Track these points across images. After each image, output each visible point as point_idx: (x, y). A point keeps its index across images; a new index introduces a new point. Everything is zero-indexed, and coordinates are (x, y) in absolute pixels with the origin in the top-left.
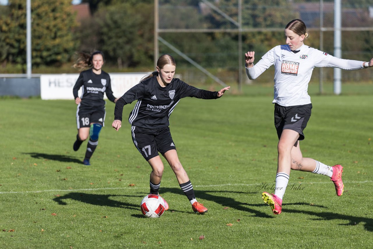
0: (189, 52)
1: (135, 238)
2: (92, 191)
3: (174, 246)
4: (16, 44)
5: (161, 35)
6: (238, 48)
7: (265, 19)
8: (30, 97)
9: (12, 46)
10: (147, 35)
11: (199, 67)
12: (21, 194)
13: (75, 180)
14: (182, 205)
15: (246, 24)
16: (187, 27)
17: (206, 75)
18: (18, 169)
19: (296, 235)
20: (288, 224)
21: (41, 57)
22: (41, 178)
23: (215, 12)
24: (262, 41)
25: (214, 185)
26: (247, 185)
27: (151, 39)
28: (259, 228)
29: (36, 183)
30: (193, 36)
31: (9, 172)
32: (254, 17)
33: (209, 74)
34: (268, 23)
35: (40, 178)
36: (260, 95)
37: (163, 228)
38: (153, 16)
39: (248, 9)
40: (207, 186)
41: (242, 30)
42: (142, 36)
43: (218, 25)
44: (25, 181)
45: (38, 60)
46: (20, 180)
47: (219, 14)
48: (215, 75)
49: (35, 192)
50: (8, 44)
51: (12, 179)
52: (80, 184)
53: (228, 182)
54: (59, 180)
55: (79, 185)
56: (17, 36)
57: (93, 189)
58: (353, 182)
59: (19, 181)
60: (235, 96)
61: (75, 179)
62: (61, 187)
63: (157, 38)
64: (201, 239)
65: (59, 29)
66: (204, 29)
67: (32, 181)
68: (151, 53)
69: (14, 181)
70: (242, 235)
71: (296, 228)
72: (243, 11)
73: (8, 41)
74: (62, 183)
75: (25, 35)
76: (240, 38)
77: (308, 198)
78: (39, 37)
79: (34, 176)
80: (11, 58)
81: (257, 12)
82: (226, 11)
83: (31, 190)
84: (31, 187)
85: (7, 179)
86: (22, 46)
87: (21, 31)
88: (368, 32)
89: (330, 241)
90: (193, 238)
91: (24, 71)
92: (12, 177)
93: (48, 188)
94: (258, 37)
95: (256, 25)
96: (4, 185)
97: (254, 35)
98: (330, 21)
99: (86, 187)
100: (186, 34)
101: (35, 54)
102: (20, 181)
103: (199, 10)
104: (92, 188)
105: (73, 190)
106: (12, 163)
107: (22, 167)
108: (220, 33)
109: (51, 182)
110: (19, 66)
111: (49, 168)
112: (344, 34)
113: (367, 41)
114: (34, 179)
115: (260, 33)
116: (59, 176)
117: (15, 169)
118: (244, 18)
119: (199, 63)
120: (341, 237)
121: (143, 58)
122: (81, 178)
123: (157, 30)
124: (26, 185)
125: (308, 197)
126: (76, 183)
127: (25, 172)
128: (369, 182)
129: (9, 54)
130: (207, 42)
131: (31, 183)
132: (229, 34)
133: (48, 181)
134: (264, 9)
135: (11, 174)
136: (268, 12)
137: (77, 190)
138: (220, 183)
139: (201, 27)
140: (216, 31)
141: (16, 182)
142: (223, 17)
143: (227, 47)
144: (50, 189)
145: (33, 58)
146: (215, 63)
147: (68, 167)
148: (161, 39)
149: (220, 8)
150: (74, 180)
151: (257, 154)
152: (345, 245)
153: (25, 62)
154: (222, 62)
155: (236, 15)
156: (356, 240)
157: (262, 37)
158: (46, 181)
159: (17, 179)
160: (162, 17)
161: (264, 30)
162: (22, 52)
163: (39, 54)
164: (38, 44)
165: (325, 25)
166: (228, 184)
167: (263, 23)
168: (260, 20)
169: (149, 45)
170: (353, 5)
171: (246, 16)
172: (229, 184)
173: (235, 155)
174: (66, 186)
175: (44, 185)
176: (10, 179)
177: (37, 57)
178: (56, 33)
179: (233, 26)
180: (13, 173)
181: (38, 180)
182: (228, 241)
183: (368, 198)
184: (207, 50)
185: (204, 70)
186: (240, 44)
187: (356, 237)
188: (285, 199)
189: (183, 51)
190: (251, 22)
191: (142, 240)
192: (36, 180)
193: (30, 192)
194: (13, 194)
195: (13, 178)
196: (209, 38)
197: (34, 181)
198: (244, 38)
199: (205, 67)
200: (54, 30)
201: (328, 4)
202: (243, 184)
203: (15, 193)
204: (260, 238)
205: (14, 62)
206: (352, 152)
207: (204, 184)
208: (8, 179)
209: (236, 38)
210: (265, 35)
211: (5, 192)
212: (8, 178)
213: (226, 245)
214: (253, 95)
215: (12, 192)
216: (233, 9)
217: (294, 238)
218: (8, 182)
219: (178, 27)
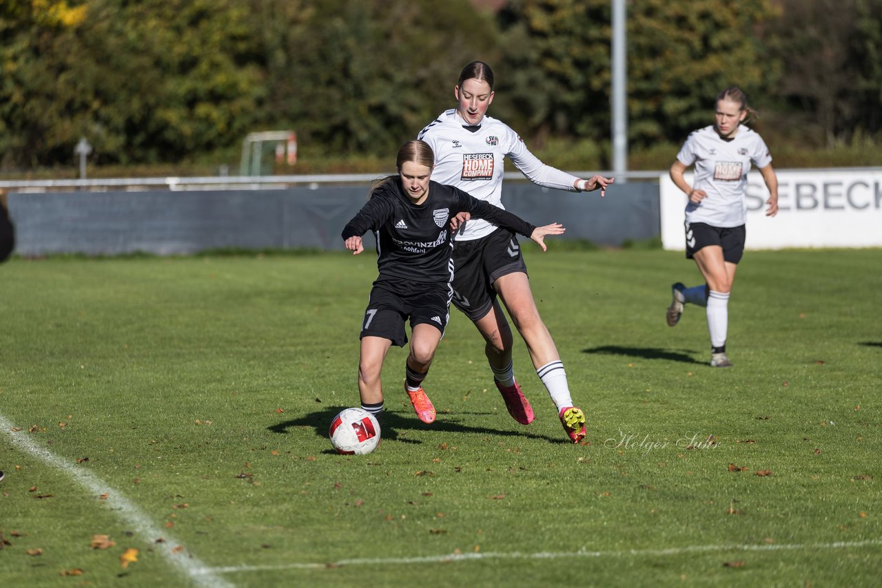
2: (845, 548)
4: (577, 77)
8: (627, 245)
9: (564, 81)
12: (614, 560)
13: (786, 515)
18: (601, 478)
21: (659, 116)
22: (674, 505)
29: (660, 525)
31: (571, 485)
35: (672, 508)
44: (624, 517)
45: (651, 128)
46: (610, 512)
49: (658, 553)
50: (551, 75)
51: (581, 510)
52: (803, 526)
54: (734, 512)
55: (801, 529)
56: (577, 50)
57: (849, 544)
59: (606, 515)
61: (787, 509)
62: (741, 537)
65: (719, 26)
67: (647, 515)
69: (590, 516)
73: (551, 65)
74: (746, 523)
75: (608, 43)
78: (654, 52)
79: (652, 500)
80: (561, 120)
83: (647, 547)
84: (646, 536)
85: (564, 510)
86: (596, 83)
87: (594, 32)
91: (605, 163)
92: (583, 503)
93: (701, 541)
96: (557, 530)
99: (823, 536)
101: (637, 106)
102: (609, 516)
104: (846, 539)
105: (782, 547)
106: (580, 459)
107: (614, 469)
109: (709, 520)
110: (588, 147)
111: (699, 475)
114: (653, 511)
116: (735, 501)
117: (590, 477)
122: (807, 508)
124: (626, 530)
126: (790, 523)
127: (623, 486)
129: (555, 106)
131: (645, 525)
133: (700, 515)
135: (576, 494)
137: (794, 546)
141: (595, 521)
144: (708, 543)
145: (631, 119)
147: (761, 472)
150: (783, 512)
153: (606, 134)
158: (693, 516)
159: (596, 510)
162: (599, 102)
163: (650, 106)
164: (648, 76)
174: (757, 534)
175: (687, 530)
176: (576, 510)
177: (644, 116)
178: (705, 40)
180: (584, 490)
181: (666, 512)
192: (661, 511)
193: (642, 552)
194: (587, 560)
195: (587, 506)
197: (655, 515)
200: (701, 27)
203: (595, 556)
205: (573, 134)
208: (570, 511)
211: (561, 554)
212: (570, 506)
215: (583, 552)
218: (571, 518)
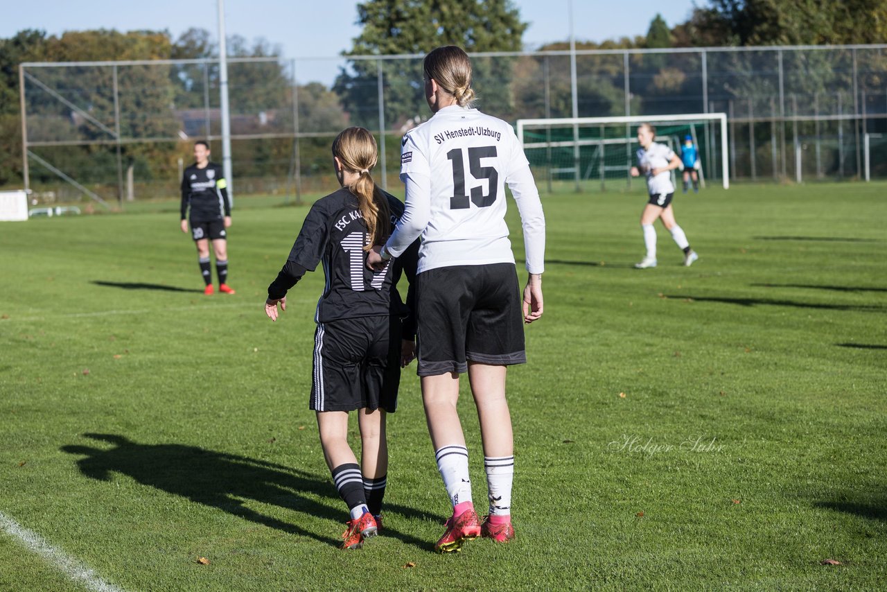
0: (61, 167)
1: (11, 376)
3: (55, 382)
5: (31, 149)
6: (116, 161)
7: (146, 128)
10: (13, 150)
11: (75, 183)
15: (125, 134)
16: (57, 139)
17: (83, 193)
19: (191, 365)
20: (182, 353)
23: (90, 122)
24: (144, 152)
27: (19, 154)
28: (149, 359)
30: (65, 150)
32: (133, 126)
33: (87, 191)
34: (150, 132)
36: (144, 212)
37: (42, 363)
38: (21, 129)
39: (126, 118)
41: (120, 141)
42: (8, 150)
43: (93, 136)
47: (94, 125)
48: (93, 191)
53: (112, 309)
58: (252, 304)
60: (116, 214)
63: (25, 152)
64: (85, 374)
66: (79, 141)
68: (19, 169)
70: (131, 367)
71: (191, 358)
72: (120, 120)
76: (119, 150)
81: (136, 121)
82: (102, 120)
88: (260, 140)
89: (229, 370)
90: (77, 374)
94: (139, 149)
95: (136, 135)
97: (134, 146)
98: (217, 129)
100: (57, 148)
103: (72, 121)
108: (96, 145)
112: (234, 143)
113: (259, 150)
115: (140, 144)
118: (122, 128)
119: (74, 178)
120: (241, 365)
121: (11, 175)
123: (26, 144)
130: (82, 156)
132: (106, 146)
134: (144, 118)
136: (148, 121)
138: (102, 310)
139: (75, 139)
140: (92, 143)
142: (99, 128)
143: (103, 161)
146: (92, 179)
148: (30, 153)
149: (95, 118)
152: (245, 374)
154: (100, 177)
155: (113, 125)
156: (258, 368)
157: (144, 148)
160: (29, 130)
161: (145, 140)
165: (212, 133)
167: (144, 134)
168: (140, 129)
169: (17, 161)
170: (242, 110)
171: (124, 126)
179: (111, 137)
182: (116, 375)
184: (82, 164)
185: (81, 187)
186: (119, 156)
187: (258, 364)
189: (54, 166)
190: (130, 131)
191: (19, 377)
196: (85, 152)
198: (123, 149)
199: (81, 183)
201: (214, 111)
204: (151, 370)
206: (248, 271)
209: (114, 150)
210: (147, 145)
213: (114, 379)
214: (136, 213)
216: (111, 119)
217: (189, 369)
219: (47, 140)
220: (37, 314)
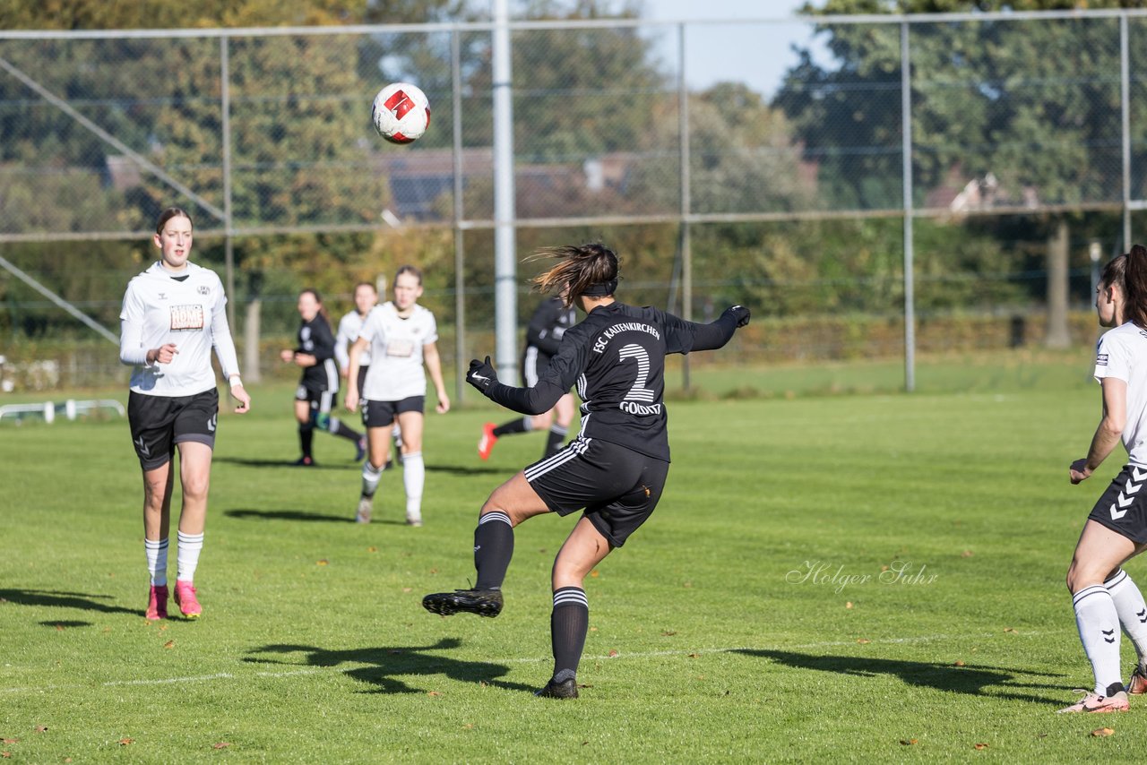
0: (82, 297)
7: (297, 201)
14: (91, 740)
15: (242, 215)
16: (76, 227)
23: (153, 179)
24: (290, 260)
25: (180, 679)
26: (278, 676)
30: (94, 252)
32: (264, 191)
34: (304, 209)
39: (248, 169)
40: (160, 681)
41: (234, 231)
47: (164, 186)
53: (219, 667)
72: (234, 175)
76: (228, 254)
77: (454, 709)
81: (271, 179)
82: (185, 176)
94: (278, 251)
95: (273, 215)
97: (265, 246)
98: (483, 202)
100: (74, 246)
103: (106, 177)
112: (524, 240)
115: (282, 239)
118: (237, 199)
125: (456, 706)
128: (625, 656)
134: (293, 171)
136: (302, 178)
142: (175, 194)
151: (295, 584)
157: (290, 249)
161: (293, 231)
165: (469, 214)
166: (220, 675)
168: (283, 200)
170: (539, 154)
171: (242, 191)
172: (225, 675)
173: (235, 590)
183: (627, 703)
186: (229, 269)
188: (391, 713)
189: (64, 294)
190: (256, 206)
198: (240, 253)
202: (264, 674)
207: (151, 677)
210: (298, 241)
219: (49, 227)
220: (26, 681)
